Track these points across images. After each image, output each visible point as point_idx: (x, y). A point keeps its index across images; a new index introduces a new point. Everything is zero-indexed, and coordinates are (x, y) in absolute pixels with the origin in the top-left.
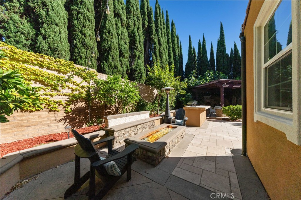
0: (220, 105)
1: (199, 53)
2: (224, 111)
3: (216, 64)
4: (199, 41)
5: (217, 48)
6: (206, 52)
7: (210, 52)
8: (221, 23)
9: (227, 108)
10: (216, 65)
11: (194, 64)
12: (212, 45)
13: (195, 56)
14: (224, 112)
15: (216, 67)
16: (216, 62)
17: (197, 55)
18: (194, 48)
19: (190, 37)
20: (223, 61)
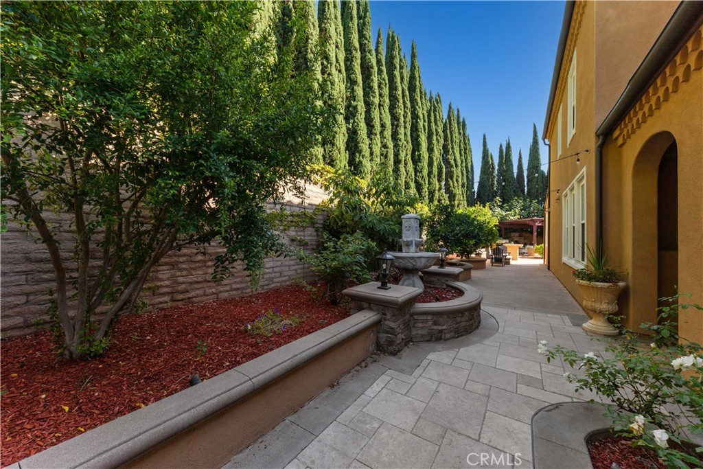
0: (532, 244)
1: (500, 165)
2: (536, 249)
3: (526, 183)
4: (501, 146)
5: (528, 158)
6: (512, 165)
7: (517, 163)
8: (534, 125)
9: (539, 246)
10: (526, 185)
11: (493, 180)
12: (520, 154)
13: (493, 168)
14: (537, 251)
15: (526, 188)
16: (526, 180)
17: (497, 168)
18: (491, 155)
19: (484, 136)
20: (537, 182)
